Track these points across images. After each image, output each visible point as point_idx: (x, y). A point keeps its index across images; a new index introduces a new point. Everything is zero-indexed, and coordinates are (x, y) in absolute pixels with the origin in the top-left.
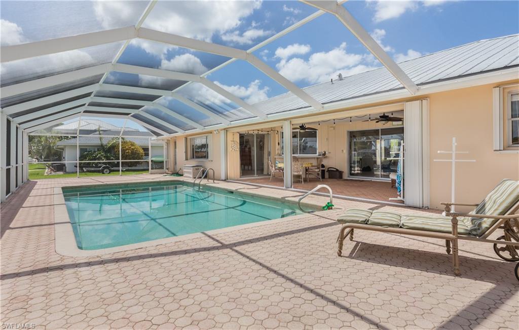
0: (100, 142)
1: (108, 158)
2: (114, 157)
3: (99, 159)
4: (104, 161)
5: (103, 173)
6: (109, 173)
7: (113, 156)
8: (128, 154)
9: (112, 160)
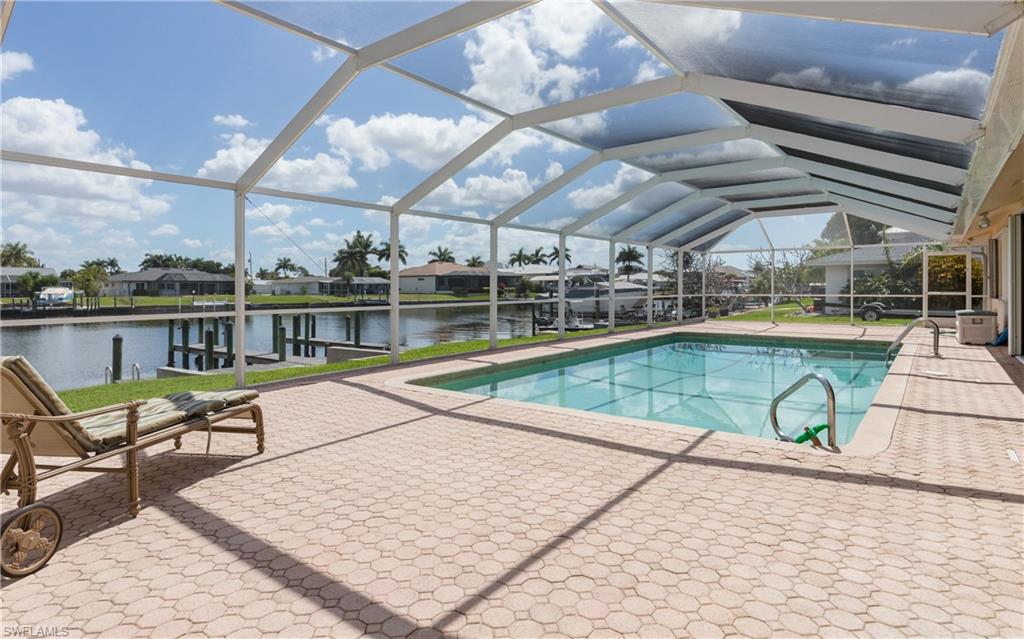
0: (884, 258)
1: (895, 289)
2: (911, 288)
3: (877, 290)
4: (886, 295)
5: (864, 319)
6: (878, 319)
7: (908, 286)
8: (943, 281)
9: (906, 293)
